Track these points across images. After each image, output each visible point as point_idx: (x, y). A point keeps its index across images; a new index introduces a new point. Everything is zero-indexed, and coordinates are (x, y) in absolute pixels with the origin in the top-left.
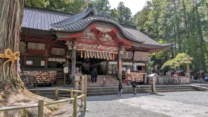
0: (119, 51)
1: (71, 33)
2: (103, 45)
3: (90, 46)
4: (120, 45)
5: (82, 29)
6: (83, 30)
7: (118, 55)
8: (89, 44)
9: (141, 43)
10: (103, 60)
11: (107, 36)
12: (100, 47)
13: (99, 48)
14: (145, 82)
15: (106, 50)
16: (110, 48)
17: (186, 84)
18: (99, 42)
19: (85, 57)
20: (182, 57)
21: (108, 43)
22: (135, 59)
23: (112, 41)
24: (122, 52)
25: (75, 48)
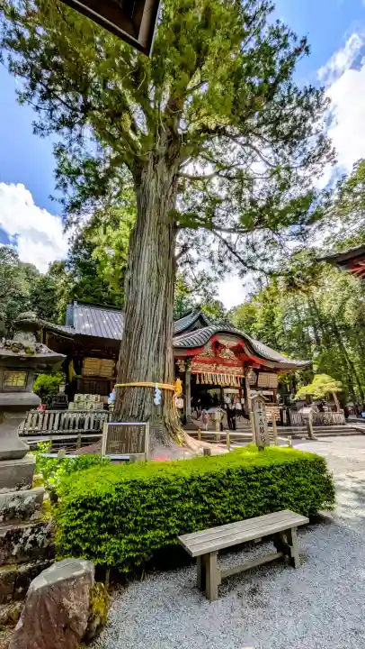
0: (245, 374)
1: (190, 349)
2: (224, 364)
3: (207, 366)
4: (246, 364)
5: (200, 344)
6: (202, 346)
7: (244, 380)
8: (205, 362)
9: (276, 361)
10: (213, 386)
11: (228, 351)
12: (221, 368)
13: (218, 368)
14: (285, 421)
15: (228, 372)
16: (233, 369)
17: (340, 424)
18: (218, 361)
19: (203, 382)
20: (324, 382)
21: (230, 362)
22: (260, 384)
23: (236, 358)
24: (250, 375)
25: (190, 369)
